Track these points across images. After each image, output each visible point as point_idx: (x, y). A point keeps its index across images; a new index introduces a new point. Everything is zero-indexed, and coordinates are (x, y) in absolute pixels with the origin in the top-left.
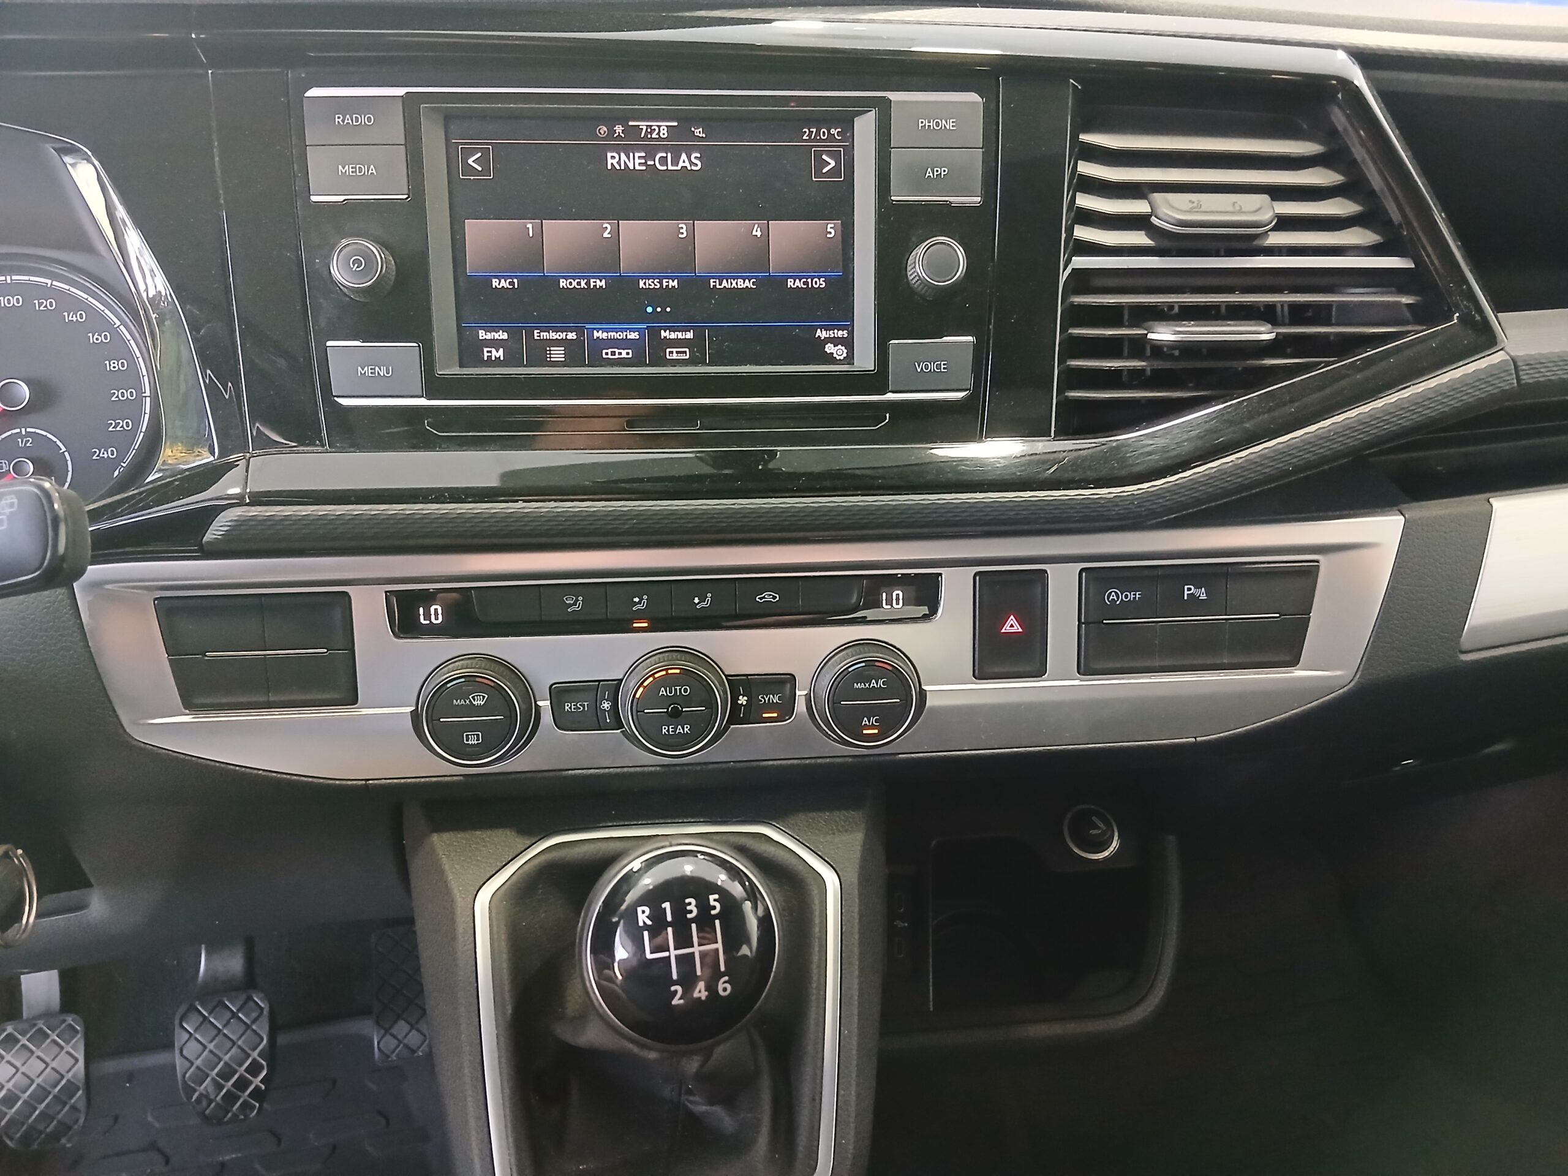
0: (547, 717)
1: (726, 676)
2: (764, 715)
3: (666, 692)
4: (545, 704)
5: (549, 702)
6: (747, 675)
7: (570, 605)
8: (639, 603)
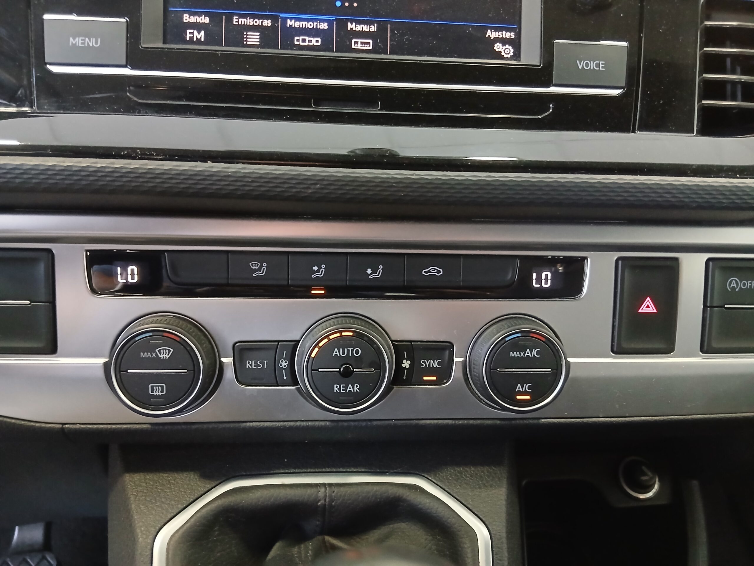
0: (229, 373)
1: (392, 341)
2: (425, 378)
3: (339, 353)
4: (227, 360)
5: (232, 359)
6: (411, 341)
7: (256, 271)
8: (318, 271)
